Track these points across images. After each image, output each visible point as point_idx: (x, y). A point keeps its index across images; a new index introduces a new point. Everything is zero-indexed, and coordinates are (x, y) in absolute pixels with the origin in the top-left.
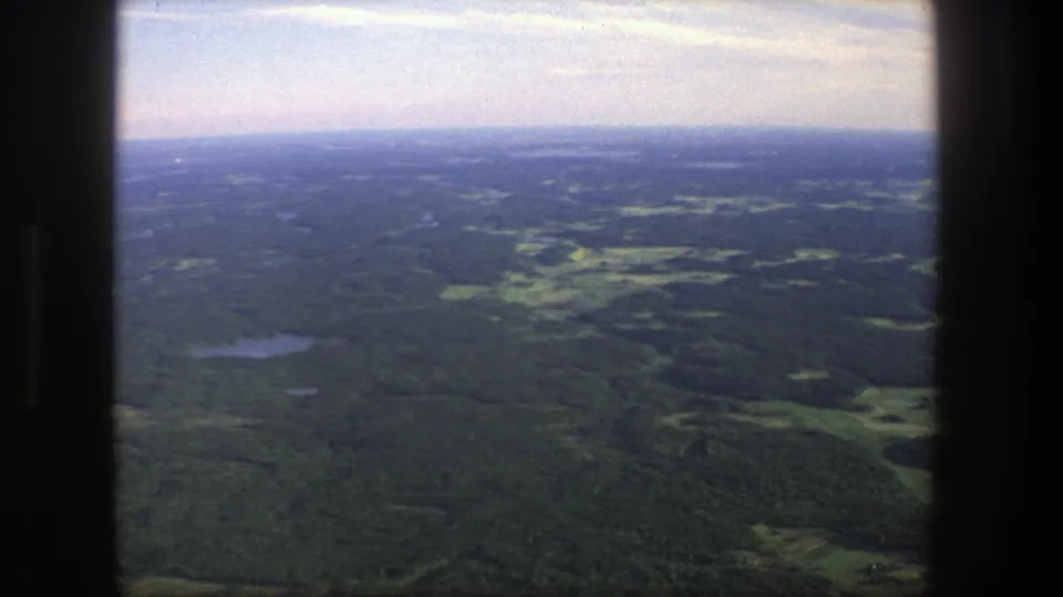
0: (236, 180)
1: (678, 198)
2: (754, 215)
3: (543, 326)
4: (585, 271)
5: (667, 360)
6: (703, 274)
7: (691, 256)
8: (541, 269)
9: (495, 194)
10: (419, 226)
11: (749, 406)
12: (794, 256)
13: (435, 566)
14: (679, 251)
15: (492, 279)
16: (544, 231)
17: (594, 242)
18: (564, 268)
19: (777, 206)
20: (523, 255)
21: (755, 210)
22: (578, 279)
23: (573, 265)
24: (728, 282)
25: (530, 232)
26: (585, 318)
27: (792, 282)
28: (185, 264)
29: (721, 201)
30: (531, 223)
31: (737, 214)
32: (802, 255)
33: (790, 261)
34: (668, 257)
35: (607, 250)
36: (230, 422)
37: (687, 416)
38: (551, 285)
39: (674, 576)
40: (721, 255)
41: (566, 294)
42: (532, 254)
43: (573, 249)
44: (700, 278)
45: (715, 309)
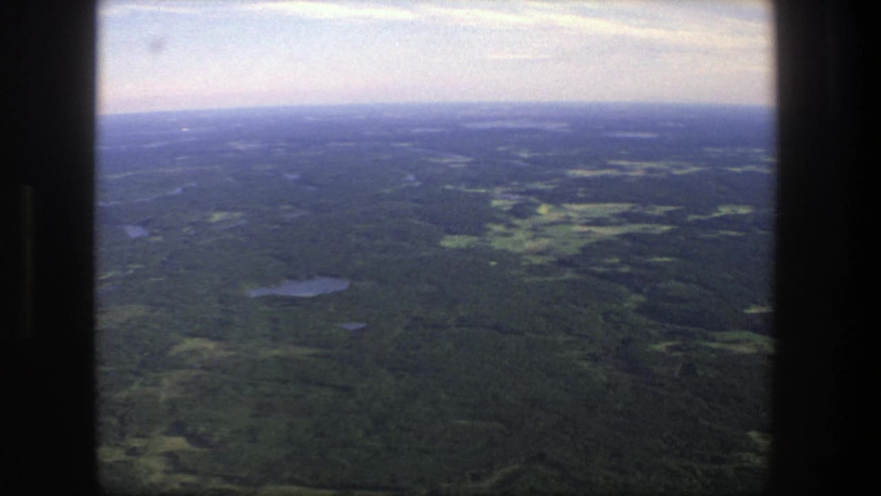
0: (241, 146)
1: (612, 162)
2: (677, 176)
3: (532, 270)
4: (552, 224)
5: (641, 298)
6: (649, 226)
7: (635, 211)
8: (517, 222)
9: (461, 159)
10: (405, 185)
11: (717, 335)
12: (719, 212)
13: (508, 470)
14: (624, 207)
15: (478, 230)
16: (510, 189)
17: (554, 199)
18: (535, 220)
19: (694, 169)
20: (498, 210)
21: (677, 172)
22: (549, 230)
23: (540, 218)
24: (671, 233)
25: (498, 191)
26: (564, 262)
27: (722, 232)
28: (217, 217)
29: (647, 165)
30: (498, 184)
31: (663, 175)
32: (725, 210)
33: (717, 215)
34: (617, 211)
35: (567, 206)
36: (301, 352)
37: (670, 344)
38: (530, 234)
39: (699, 473)
40: (660, 210)
41: (543, 242)
42: (506, 209)
43: (537, 205)
44: (648, 229)
45: (669, 255)
